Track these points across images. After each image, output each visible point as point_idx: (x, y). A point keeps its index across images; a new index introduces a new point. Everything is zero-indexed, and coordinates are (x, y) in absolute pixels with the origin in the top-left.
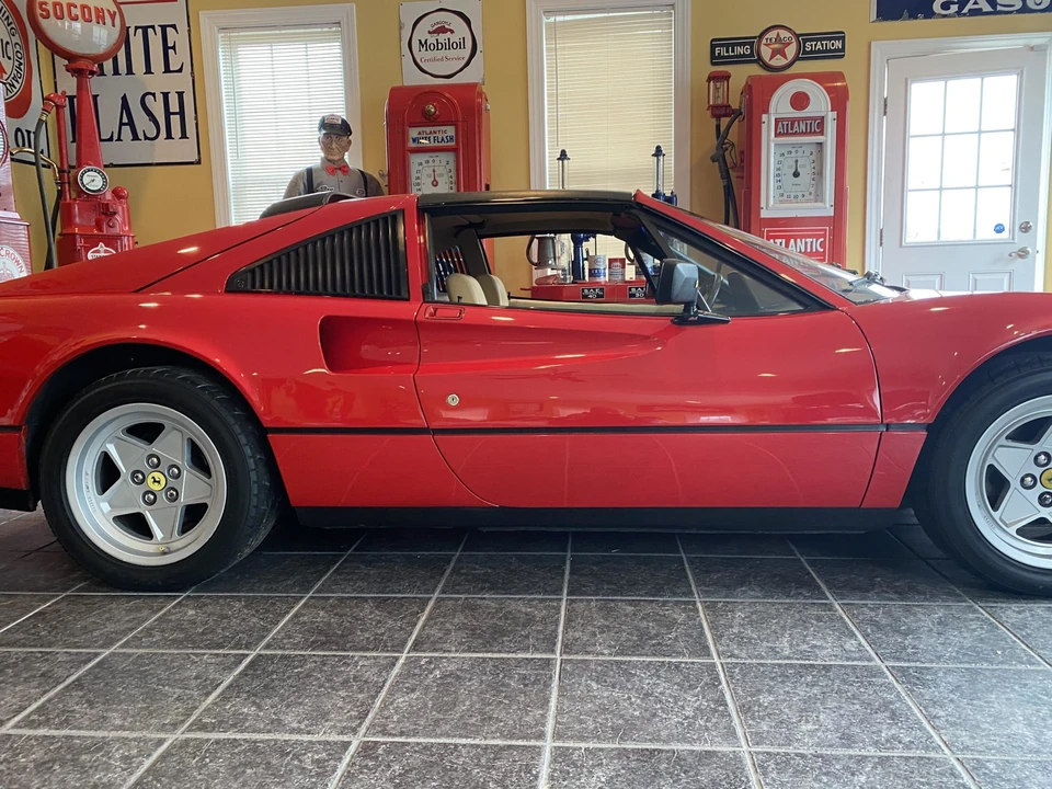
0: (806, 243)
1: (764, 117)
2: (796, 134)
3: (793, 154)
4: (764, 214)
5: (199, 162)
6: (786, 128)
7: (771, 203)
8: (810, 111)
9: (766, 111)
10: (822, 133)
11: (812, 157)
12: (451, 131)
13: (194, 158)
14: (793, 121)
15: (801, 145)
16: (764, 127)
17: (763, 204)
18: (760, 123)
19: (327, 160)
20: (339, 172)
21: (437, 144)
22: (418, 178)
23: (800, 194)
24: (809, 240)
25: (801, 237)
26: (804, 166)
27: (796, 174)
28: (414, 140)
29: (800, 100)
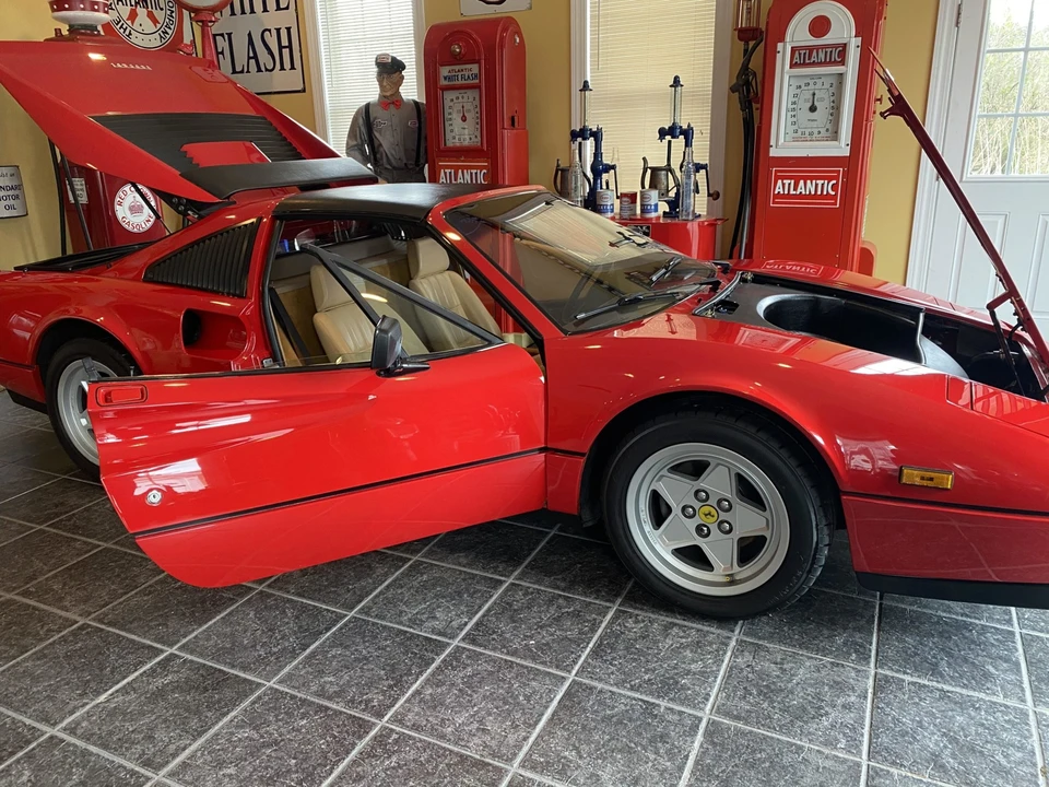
0: (817, 185)
1: (780, 46)
2: (814, 64)
3: (812, 86)
4: (773, 153)
5: (304, 91)
6: (802, 57)
7: (781, 141)
8: (830, 38)
9: (782, 39)
10: (843, 62)
11: (832, 90)
12: (475, 68)
13: (300, 88)
14: (811, 49)
15: (820, 76)
16: (779, 56)
17: (773, 142)
18: (775, 52)
19: (382, 97)
20: (392, 106)
21: (464, 82)
22: (450, 114)
23: (816, 131)
24: (820, 182)
25: (812, 178)
26: (822, 100)
27: (813, 109)
28: (445, 78)
29: (820, 26)
